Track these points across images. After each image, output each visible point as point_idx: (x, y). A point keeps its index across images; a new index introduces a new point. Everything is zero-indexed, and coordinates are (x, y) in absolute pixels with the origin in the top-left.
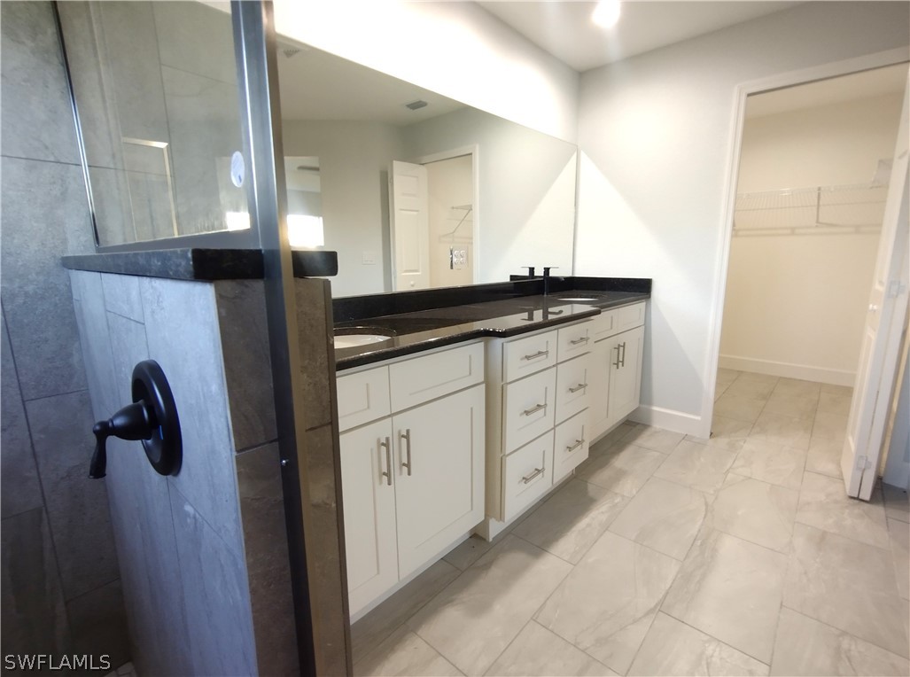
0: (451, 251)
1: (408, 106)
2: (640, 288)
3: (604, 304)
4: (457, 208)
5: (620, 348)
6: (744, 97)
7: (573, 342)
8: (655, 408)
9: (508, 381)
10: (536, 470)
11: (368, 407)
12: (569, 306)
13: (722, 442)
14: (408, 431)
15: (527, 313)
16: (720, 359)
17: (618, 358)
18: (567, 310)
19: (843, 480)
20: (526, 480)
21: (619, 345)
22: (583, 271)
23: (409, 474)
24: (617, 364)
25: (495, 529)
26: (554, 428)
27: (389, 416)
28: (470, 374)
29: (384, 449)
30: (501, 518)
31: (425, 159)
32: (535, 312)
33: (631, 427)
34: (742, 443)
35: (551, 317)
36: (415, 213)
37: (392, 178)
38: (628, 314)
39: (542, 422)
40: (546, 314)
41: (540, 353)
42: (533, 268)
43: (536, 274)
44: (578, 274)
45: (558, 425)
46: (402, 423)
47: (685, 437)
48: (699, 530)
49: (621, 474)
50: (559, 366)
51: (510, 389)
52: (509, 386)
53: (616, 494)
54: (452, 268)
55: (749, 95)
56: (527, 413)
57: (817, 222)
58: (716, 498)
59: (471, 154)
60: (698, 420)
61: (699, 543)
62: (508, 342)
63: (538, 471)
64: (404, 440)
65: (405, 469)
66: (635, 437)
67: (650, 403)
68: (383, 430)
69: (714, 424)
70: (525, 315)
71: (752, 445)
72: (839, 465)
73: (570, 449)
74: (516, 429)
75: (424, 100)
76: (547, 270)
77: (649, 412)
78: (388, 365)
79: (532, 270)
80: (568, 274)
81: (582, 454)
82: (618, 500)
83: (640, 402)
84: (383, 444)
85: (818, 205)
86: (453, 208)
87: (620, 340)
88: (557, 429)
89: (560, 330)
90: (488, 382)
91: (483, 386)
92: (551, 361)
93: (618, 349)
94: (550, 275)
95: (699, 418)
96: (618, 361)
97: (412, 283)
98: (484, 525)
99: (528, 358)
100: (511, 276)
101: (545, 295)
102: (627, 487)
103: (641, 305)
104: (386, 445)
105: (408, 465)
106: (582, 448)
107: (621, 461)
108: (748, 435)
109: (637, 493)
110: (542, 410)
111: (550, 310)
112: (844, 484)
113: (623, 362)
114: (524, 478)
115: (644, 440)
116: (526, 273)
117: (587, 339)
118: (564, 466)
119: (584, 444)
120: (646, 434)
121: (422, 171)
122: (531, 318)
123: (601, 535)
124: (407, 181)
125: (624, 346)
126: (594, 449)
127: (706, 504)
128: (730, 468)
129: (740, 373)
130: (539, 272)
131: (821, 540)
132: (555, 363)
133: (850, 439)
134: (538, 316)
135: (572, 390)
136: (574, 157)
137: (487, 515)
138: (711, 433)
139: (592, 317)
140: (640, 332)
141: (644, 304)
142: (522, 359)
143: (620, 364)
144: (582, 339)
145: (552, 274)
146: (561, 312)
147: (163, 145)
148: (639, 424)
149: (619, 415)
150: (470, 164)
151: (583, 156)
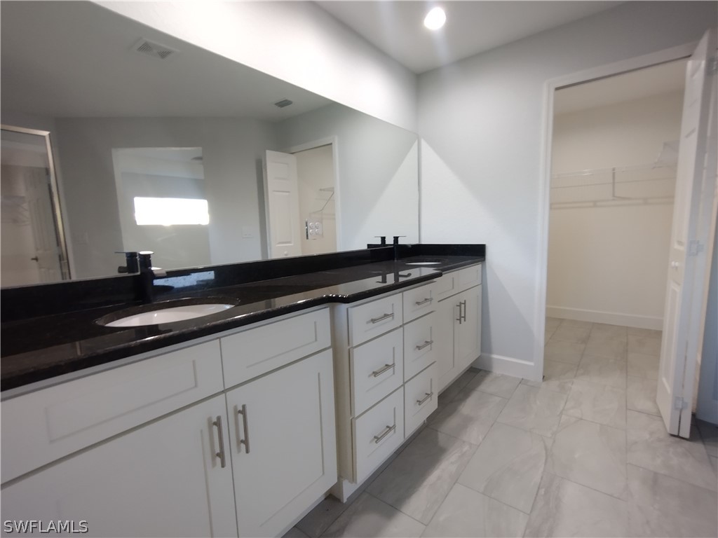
0: (307, 223)
1: (276, 104)
2: (476, 253)
3: (446, 267)
4: (324, 190)
5: (462, 305)
6: (552, 90)
7: (418, 303)
8: (495, 356)
9: (354, 346)
10: (388, 427)
11: (196, 386)
12: (418, 269)
13: (554, 384)
14: (244, 407)
15: (381, 277)
16: (547, 310)
17: (460, 314)
18: (415, 273)
19: (661, 417)
20: (377, 439)
21: (461, 303)
22: (427, 240)
23: (247, 451)
24: (460, 320)
25: (348, 490)
26: (403, 385)
27: (223, 392)
28: (316, 340)
29: (215, 428)
30: (353, 480)
31: (294, 149)
32: (388, 275)
33: (475, 374)
34: (570, 385)
35: (401, 280)
36: (287, 194)
37: (266, 164)
38: (466, 275)
39: (391, 381)
40: (396, 278)
41: (386, 316)
42: (384, 238)
43: (387, 243)
44: (424, 242)
45: (407, 382)
46: (237, 398)
47: (522, 381)
48: (542, 478)
49: (468, 421)
50: (405, 326)
51: (357, 354)
52: (355, 350)
53: (464, 442)
54: (307, 238)
55: (557, 89)
56: (375, 374)
57: (614, 196)
58: (554, 442)
59: (331, 144)
60: (532, 366)
61: (542, 491)
62: (352, 307)
63: (389, 428)
64: (241, 416)
65: (243, 446)
66: (479, 383)
67: (490, 352)
68: (216, 408)
69: (545, 368)
70: (379, 278)
71: (580, 386)
72: (655, 402)
73: (420, 402)
74: (364, 390)
75: (289, 99)
76: (396, 239)
77: (490, 360)
78: (219, 338)
79: (383, 239)
80: (415, 242)
81: (432, 405)
82: (466, 448)
83: (482, 351)
84: (215, 424)
85: (614, 183)
86: (321, 190)
87: (462, 298)
88: (406, 385)
89: (404, 293)
90: (336, 347)
91: (330, 351)
92: (397, 322)
93: (460, 306)
94: (399, 243)
95: (532, 364)
96: (461, 317)
97: (285, 253)
98: (338, 486)
99: (373, 321)
100: (368, 245)
101: (396, 261)
102: (474, 434)
103: (478, 267)
104: (218, 423)
105: (246, 442)
106: (431, 400)
107: (467, 407)
108: (575, 376)
109: (483, 439)
110: (391, 370)
111: (400, 273)
112: (663, 421)
113: (464, 317)
114: (375, 437)
115: (487, 386)
116: (379, 242)
117: (431, 299)
118: (416, 418)
119: (433, 396)
120: (488, 380)
121: (291, 159)
122: (384, 280)
123: (451, 489)
124: (278, 167)
125: (465, 304)
126: (442, 397)
127: (546, 449)
128: (563, 409)
129: (562, 320)
130: (390, 241)
131: (654, 482)
132: (401, 324)
133: (664, 380)
134: (390, 279)
135: (419, 348)
136: (416, 143)
137: (340, 477)
138: (544, 377)
139: (435, 280)
140: (478, 290)
141: (480, 265)
142: (368, 323)
143: (463, 319)
144: (426, 299)
145: (401, 242)
146: (409, 275)
147: (46, 133)
148: (481, 370)
149: (464, 365)
150: (331, 153)
151: (423, 143)
